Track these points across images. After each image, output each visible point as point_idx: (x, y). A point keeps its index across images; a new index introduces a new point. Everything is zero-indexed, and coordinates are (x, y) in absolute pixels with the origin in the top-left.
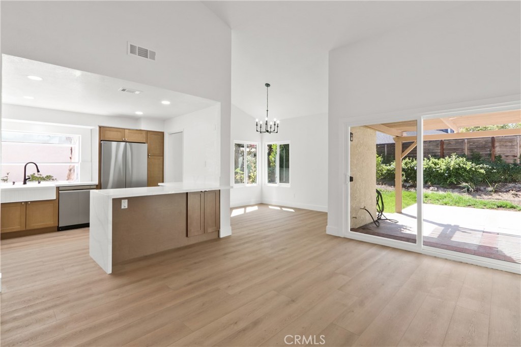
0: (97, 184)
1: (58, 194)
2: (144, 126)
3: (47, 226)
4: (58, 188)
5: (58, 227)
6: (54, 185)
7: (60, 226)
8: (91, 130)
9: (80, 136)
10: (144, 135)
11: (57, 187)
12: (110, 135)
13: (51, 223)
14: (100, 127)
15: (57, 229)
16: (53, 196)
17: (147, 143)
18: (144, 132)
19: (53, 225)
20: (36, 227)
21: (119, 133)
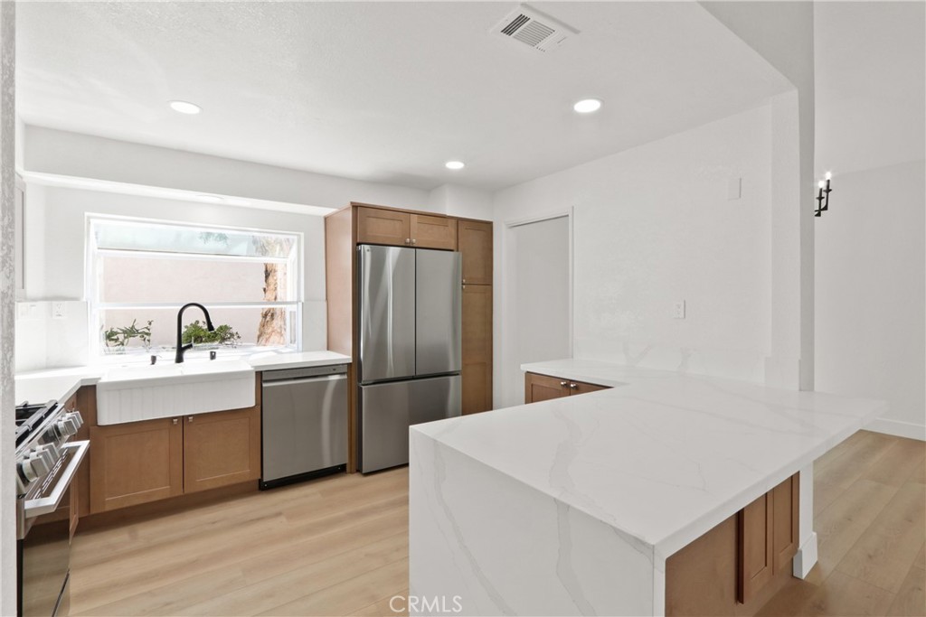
0: (351, 361)
1: (260, 392)
2: (452, 206)
3: (234, 482)
4: (261, 376)
5: (260, 481)
6: (249, 368)
7: (266, 479)
8: (326, 219)
9: (302, 234)
10: (451, 229)
11: (256, 372)
12: (379, 229)
13: (244, 472)
14: (355, 207)
15: (257, 486)
16: (248, 399)
17: (458, 251)
18: (452, 224)
19: (247, 478)
20: (209, 486)
21: (398, 224)
